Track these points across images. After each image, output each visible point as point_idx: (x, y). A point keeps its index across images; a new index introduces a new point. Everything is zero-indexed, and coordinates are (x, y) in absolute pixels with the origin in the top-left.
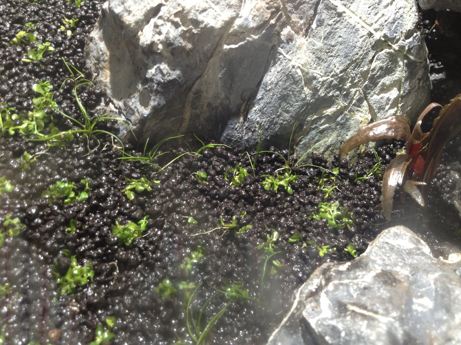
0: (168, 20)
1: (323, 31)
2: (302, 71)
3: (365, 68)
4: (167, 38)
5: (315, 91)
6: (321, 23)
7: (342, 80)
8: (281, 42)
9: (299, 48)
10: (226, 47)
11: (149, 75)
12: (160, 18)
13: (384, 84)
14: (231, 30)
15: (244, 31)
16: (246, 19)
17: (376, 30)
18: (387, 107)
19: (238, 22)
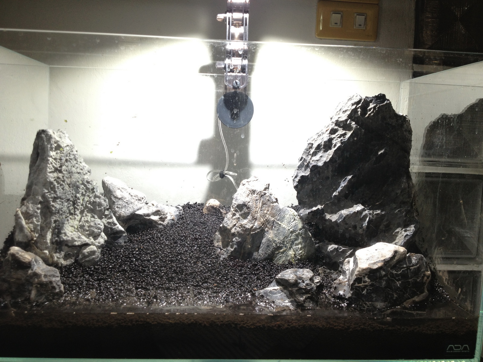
0: (238, 227)
1: (276, 229)
2: (272, 239)
3: (290, 239)
4: (238, 231)
5: (276, 244)
6: (275, 227)
8: (265, 232)
9: (270, 233)
10: (252, 233)
11: (233, 241)
12: (236, 226)
13: (296, 243)
14: (253, 229)
15: (256, 229)
16: (256, 226)
18: (299, 250)
19: (254, 227)
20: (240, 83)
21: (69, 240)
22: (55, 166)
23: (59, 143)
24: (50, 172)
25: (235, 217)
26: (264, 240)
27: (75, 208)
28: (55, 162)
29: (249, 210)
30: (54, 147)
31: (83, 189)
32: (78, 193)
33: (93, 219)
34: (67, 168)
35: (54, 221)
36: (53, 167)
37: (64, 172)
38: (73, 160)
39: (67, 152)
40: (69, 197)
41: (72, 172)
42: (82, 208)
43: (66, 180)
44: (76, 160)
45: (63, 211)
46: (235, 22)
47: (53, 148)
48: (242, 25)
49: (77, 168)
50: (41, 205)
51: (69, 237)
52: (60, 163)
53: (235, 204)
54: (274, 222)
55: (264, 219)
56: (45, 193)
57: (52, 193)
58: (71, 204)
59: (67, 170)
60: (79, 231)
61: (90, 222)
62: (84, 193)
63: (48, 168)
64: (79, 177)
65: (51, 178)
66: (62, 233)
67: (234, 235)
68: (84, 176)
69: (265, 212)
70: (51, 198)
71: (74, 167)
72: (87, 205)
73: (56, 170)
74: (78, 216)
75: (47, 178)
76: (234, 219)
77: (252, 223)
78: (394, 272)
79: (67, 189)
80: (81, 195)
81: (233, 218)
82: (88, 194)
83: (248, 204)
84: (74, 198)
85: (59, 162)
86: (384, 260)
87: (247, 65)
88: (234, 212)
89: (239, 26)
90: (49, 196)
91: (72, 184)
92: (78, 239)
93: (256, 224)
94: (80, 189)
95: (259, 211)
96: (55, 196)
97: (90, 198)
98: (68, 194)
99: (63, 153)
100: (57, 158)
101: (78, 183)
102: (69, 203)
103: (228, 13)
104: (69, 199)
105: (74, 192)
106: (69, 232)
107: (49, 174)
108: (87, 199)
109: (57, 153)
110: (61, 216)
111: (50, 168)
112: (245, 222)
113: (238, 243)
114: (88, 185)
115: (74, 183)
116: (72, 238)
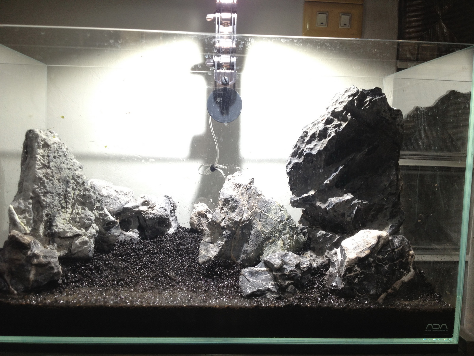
0: (227, 220)
1: (264, 220)
2: (261, 230)
3: (277, 229)
4: (227, 224)
5: (265, 235)
6: (263, 218)
7: (272, 232)
8: (253, 223)
9: (259, 225)
10: (240, 225)
11: (223, 233)
12: (225, 220)
13: (284, 233)
14: (241, 221)
15: (244, 221)
16: (244, 218)
17: (278, 219)
18: (287, 239)
19: (243, 219)
20: (229, 80)
21: (61, 232)
22: (43, 162)
23: (46, 141)
24: (39, 169)
25: (223, 211)
26: (253, 232)
27: (66, 202)
28: (43, 159)
29: (236, 204)
30: (41, 145)
31: (73, 183)
32: (69, 187)
33: (83, 211)
34: (55, 164)
35: (45, 214)
37: (52, 168)
38: (63, 156)
39: (54, 149)
40: (60, 191)
41: (61, 168)
42: (73, 201)
43: (56, 175)
44: (65, 156)
45: (54, 205)
46: (223, 22)
48: (231, 25)
49: (67, 164)
50: (32, 200)
51: (60, 229)
52: (48, 160)
53: (223, 198)
54: (261, 214)
55: (252, 212)
56: (35, 188)
57: (42, 189)
58: (62, 198)
59: (56, 166)
60: (70, 223)
61: (81, 214)
62: (75, 187)
63: (36, 165)
64: (70, 172)
65: (40, 175)
66: (54, 226)
67: (223, 228)
68: (74, 172)
69: (252, 204)
70: (42, 193)
71: (64, 163)
72: (78, 198)
73: (45, 166)
74: (69, 209)
75: (36, 174)
76: (223, 213)
77: (240, 216)
78: (381, 257)
79: (57, 184)
80: (72, 189)
82: (78, 188)
84: (65, 192)
85: (46, 159)
86: (370, 247)
87: (235, 63)
88: (222, 206)
89: (228, 25)
90: (39, 191)
91: (61, 178)
92: (69, 231)
93: (244, 217)
94: (70, 183)
95: (246, 204)
96: (45, 191)
97: (80, 191)
98: (58, 189)
99: (50, 150)
100: (45, 154)
101: (68, 178)
102: (60, 197)
103: (217, 13)
104: (60, 193)
105: (64, 187)
106: (60, 224)
107: (37, 170)
108: (77, 192)
109: (44, 151)
110: (52, 210)
111: (38, 165)
112: (233, 215)
113: (229, 236)
114: (79, 180)
115: (64, 178)
116: (64, 230)
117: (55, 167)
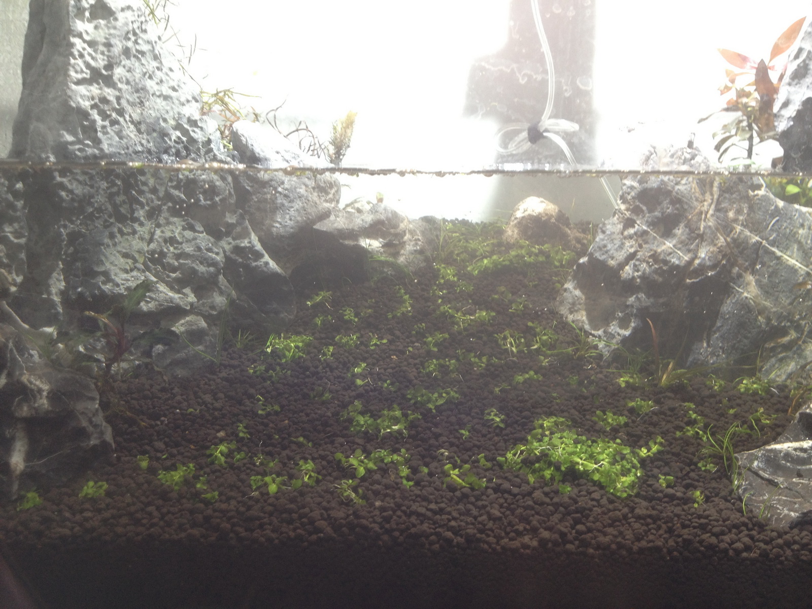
22: (93, 63)
24: (79, 82)
28: (93, 54)
32: (166, 152)
34: (128, 75)
36: (88, 65)
37: (120, 85)
39: (126, 24)
47: (85, 9)
49: (161, 81)
52: (108, 57)
59: (131, 80)
63: (71, 69)
64: (168, 108)
65: (80, 100)
68: (181, 107)
73: (97, 76)
75: (70, 97)
76: (631, 237)
80: (174, 157)
81: (626, 233)
82: (193, 156)
83: (677, 187)
85: (102, 53)
91: (145, 122)
96: (97, 152)
99: (115, 28)
100: (99, 39)
101: (163, 124)
107: (74, 87)
109: (96, 28)
111: (77, 69)
117: (128, 83)
